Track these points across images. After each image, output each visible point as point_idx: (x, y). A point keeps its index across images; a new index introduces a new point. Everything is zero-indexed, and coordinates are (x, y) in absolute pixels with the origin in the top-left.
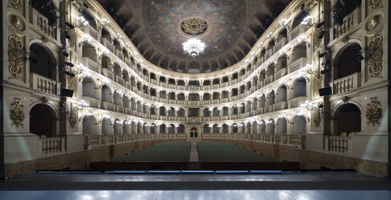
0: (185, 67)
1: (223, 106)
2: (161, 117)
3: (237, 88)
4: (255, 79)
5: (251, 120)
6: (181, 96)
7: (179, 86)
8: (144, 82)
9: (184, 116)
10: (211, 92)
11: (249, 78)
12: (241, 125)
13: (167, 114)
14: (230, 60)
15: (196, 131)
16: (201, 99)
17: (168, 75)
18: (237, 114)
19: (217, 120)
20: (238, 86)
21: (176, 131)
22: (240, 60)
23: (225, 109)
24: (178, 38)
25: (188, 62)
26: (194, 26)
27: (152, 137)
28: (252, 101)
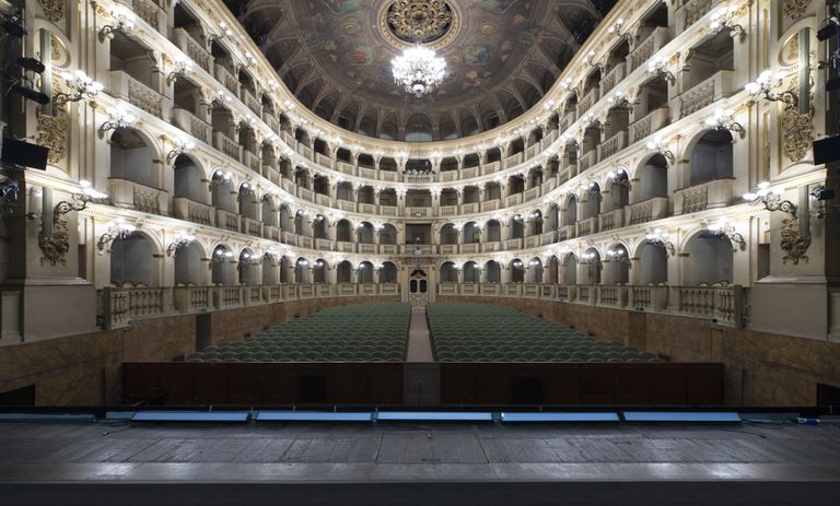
0: (396, 127)
1: (487, 219)
2: (341, 245)
3: (522, 175)
4: (571, 149)
5: (560, 250)
6: (388, 197)
7: (382, 172)
8: (298, 159)
9: (394, 243)
10: (459, 186)
11: (555, 147)
12: (532, 263)
13: (355, 237)
14: (505, 106)
15: (424, 278)
16: (436, 202)
17: (357, 146)
18: (522, 237)
19: (474, 252)
20: (524, 169)
21: (376, 277)
22: (530, 105)
23: (493, 224)
24: (379, 51)
25: (404, 113)
26: (419, 18)
27: (319, 293)
28: (561, 203)
